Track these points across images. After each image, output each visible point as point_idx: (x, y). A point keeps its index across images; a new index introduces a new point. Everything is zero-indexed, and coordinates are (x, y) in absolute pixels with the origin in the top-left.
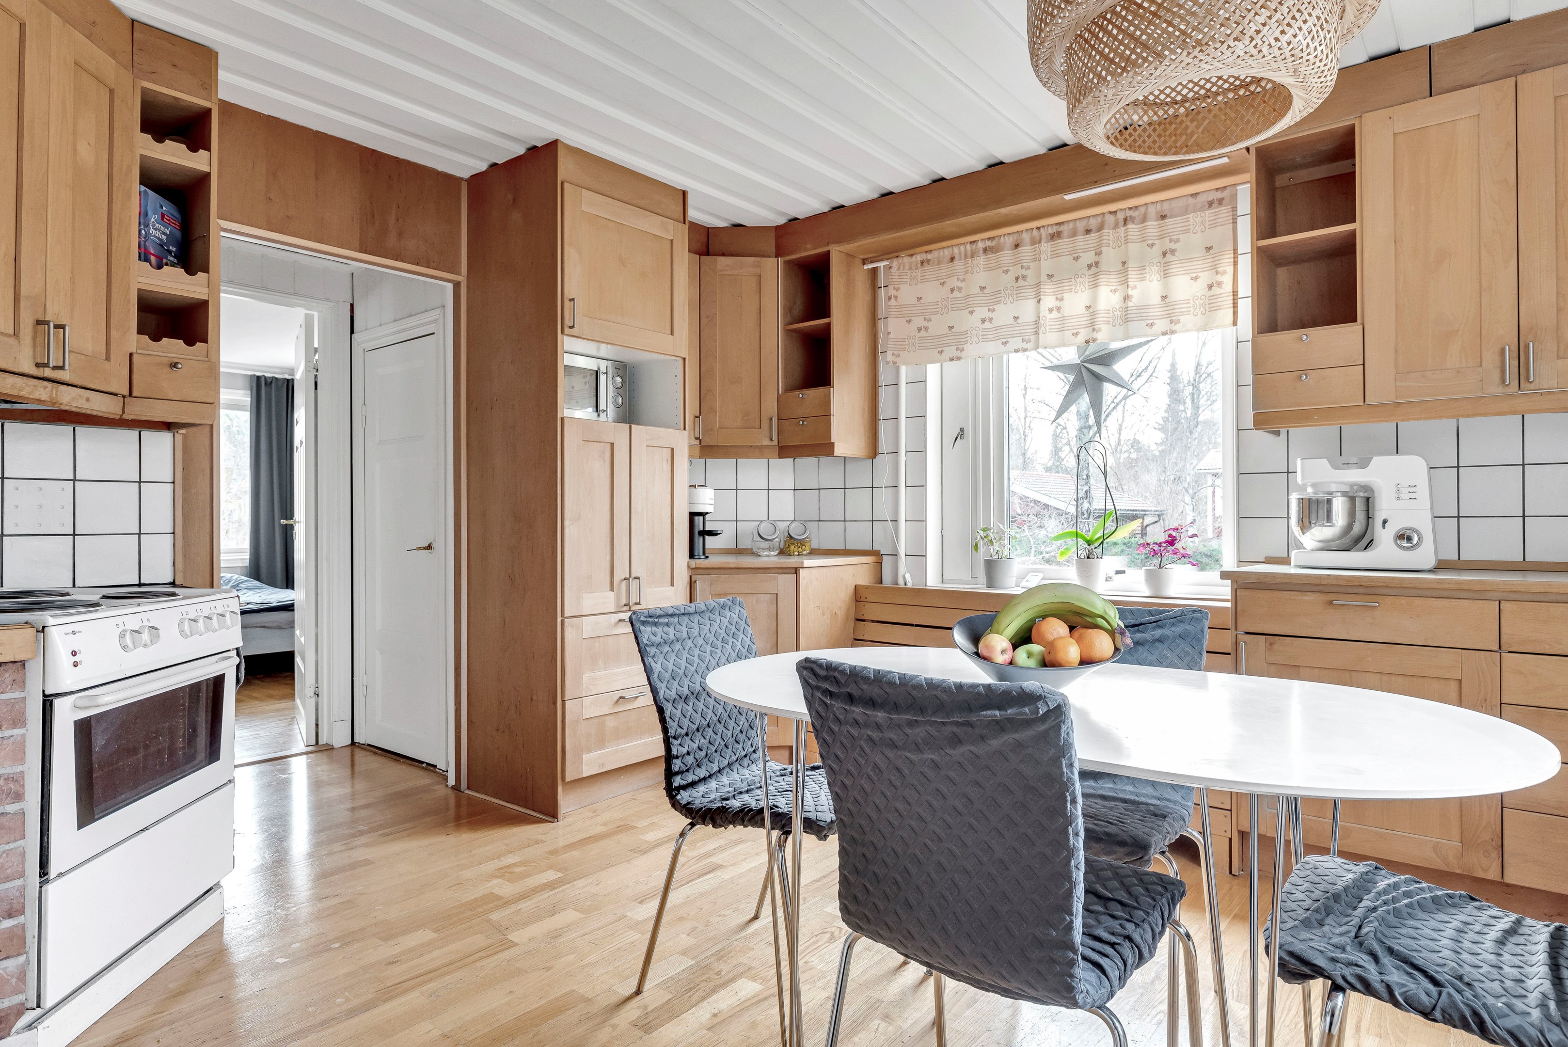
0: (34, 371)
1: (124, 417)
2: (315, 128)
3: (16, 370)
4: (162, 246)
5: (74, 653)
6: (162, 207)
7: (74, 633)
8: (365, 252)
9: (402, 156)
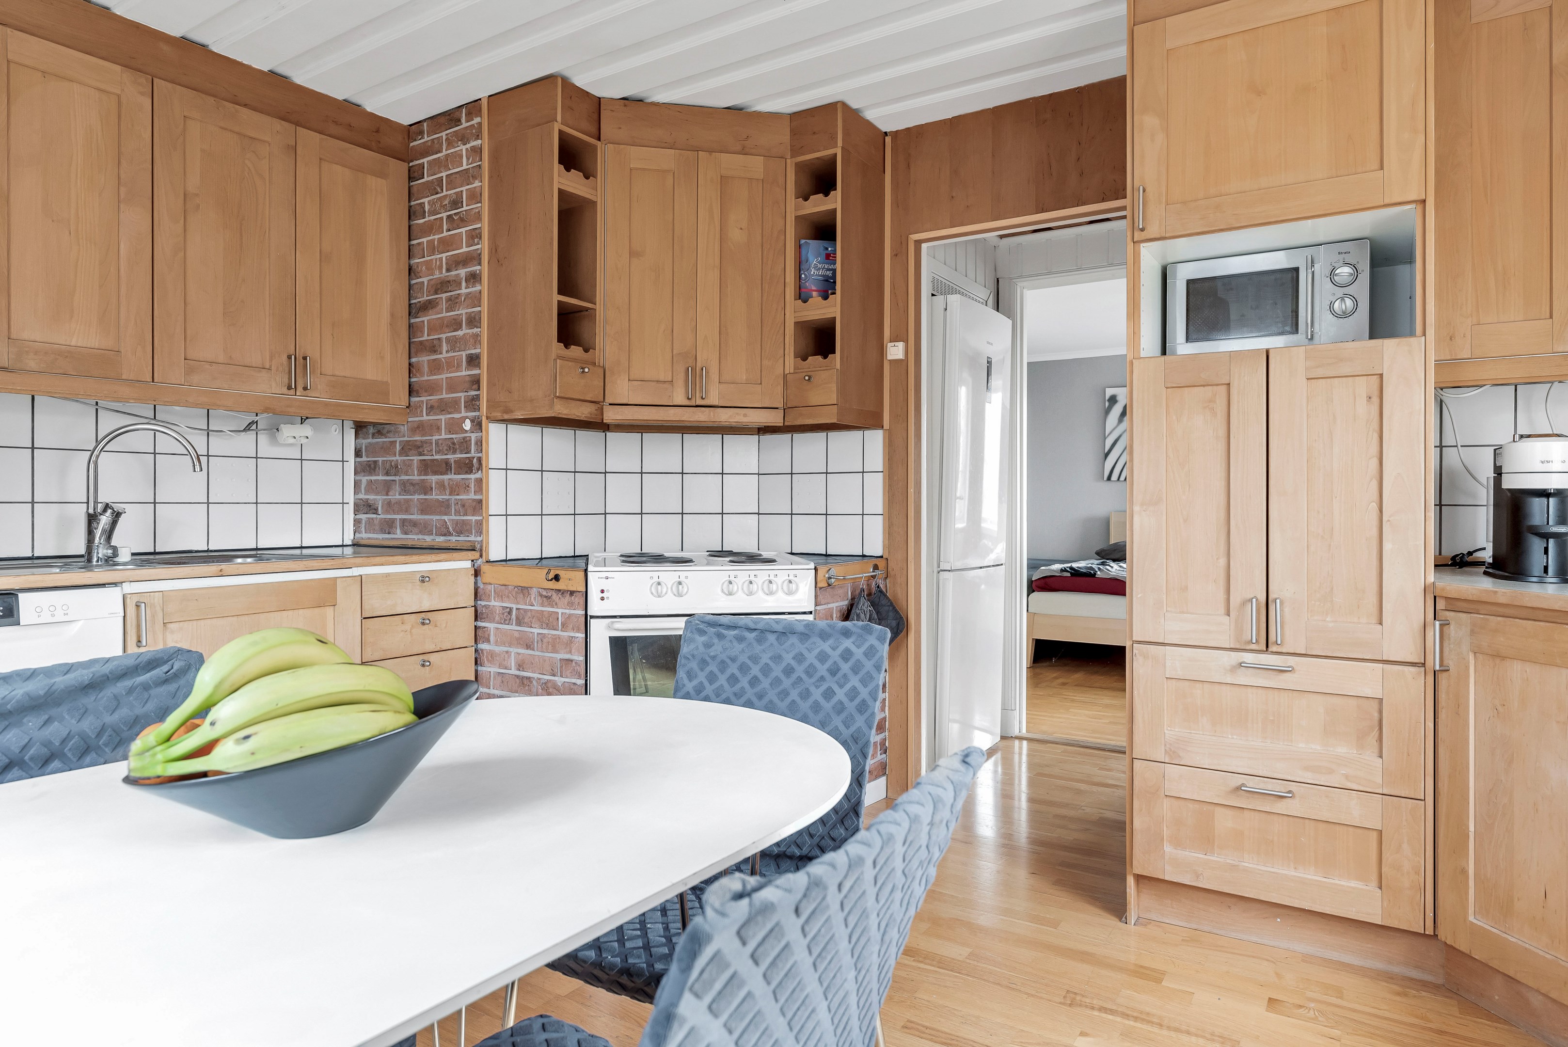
0: (687, 403)
1: (786, 424)
2: (991, 106)
3: (671, 404)
4: (827, 281)
5: (602, 591)
6: (827, 249)
7: (607, 578)
8: (1043, 211)
9: (1082, 83)
